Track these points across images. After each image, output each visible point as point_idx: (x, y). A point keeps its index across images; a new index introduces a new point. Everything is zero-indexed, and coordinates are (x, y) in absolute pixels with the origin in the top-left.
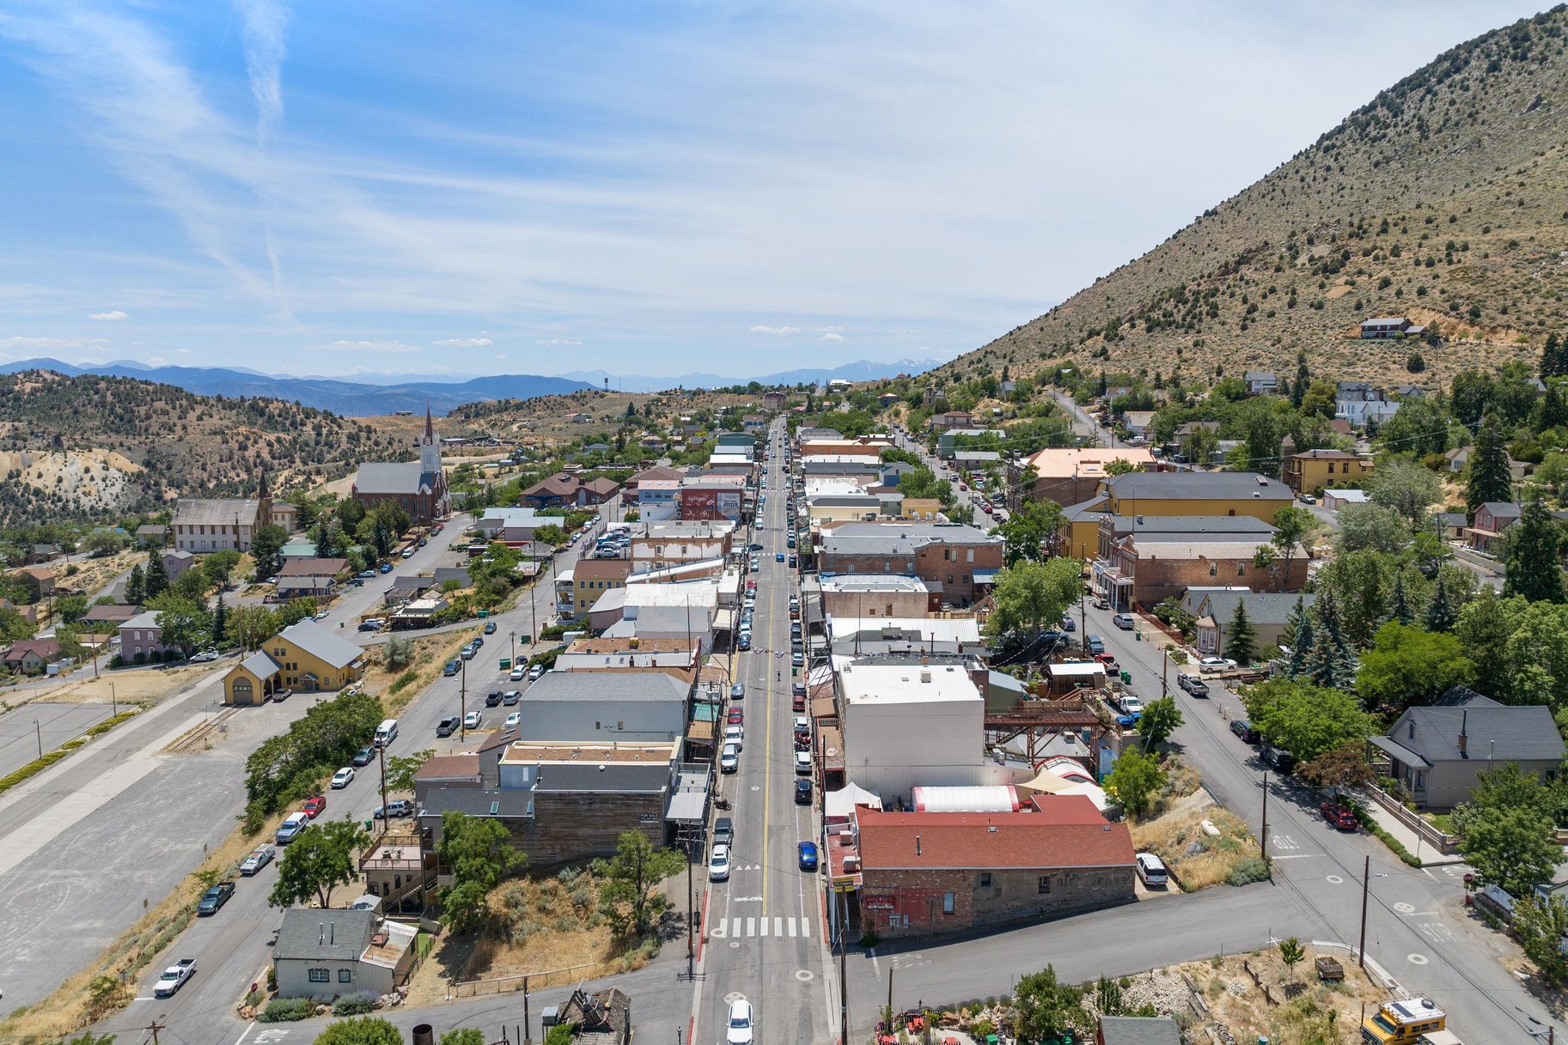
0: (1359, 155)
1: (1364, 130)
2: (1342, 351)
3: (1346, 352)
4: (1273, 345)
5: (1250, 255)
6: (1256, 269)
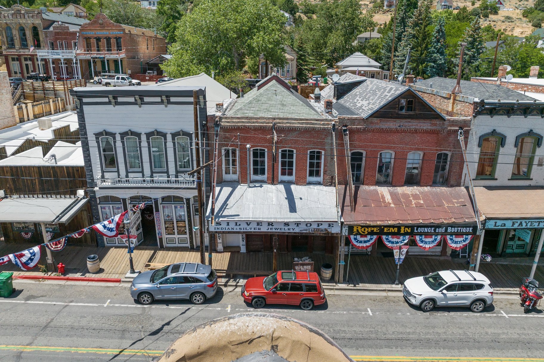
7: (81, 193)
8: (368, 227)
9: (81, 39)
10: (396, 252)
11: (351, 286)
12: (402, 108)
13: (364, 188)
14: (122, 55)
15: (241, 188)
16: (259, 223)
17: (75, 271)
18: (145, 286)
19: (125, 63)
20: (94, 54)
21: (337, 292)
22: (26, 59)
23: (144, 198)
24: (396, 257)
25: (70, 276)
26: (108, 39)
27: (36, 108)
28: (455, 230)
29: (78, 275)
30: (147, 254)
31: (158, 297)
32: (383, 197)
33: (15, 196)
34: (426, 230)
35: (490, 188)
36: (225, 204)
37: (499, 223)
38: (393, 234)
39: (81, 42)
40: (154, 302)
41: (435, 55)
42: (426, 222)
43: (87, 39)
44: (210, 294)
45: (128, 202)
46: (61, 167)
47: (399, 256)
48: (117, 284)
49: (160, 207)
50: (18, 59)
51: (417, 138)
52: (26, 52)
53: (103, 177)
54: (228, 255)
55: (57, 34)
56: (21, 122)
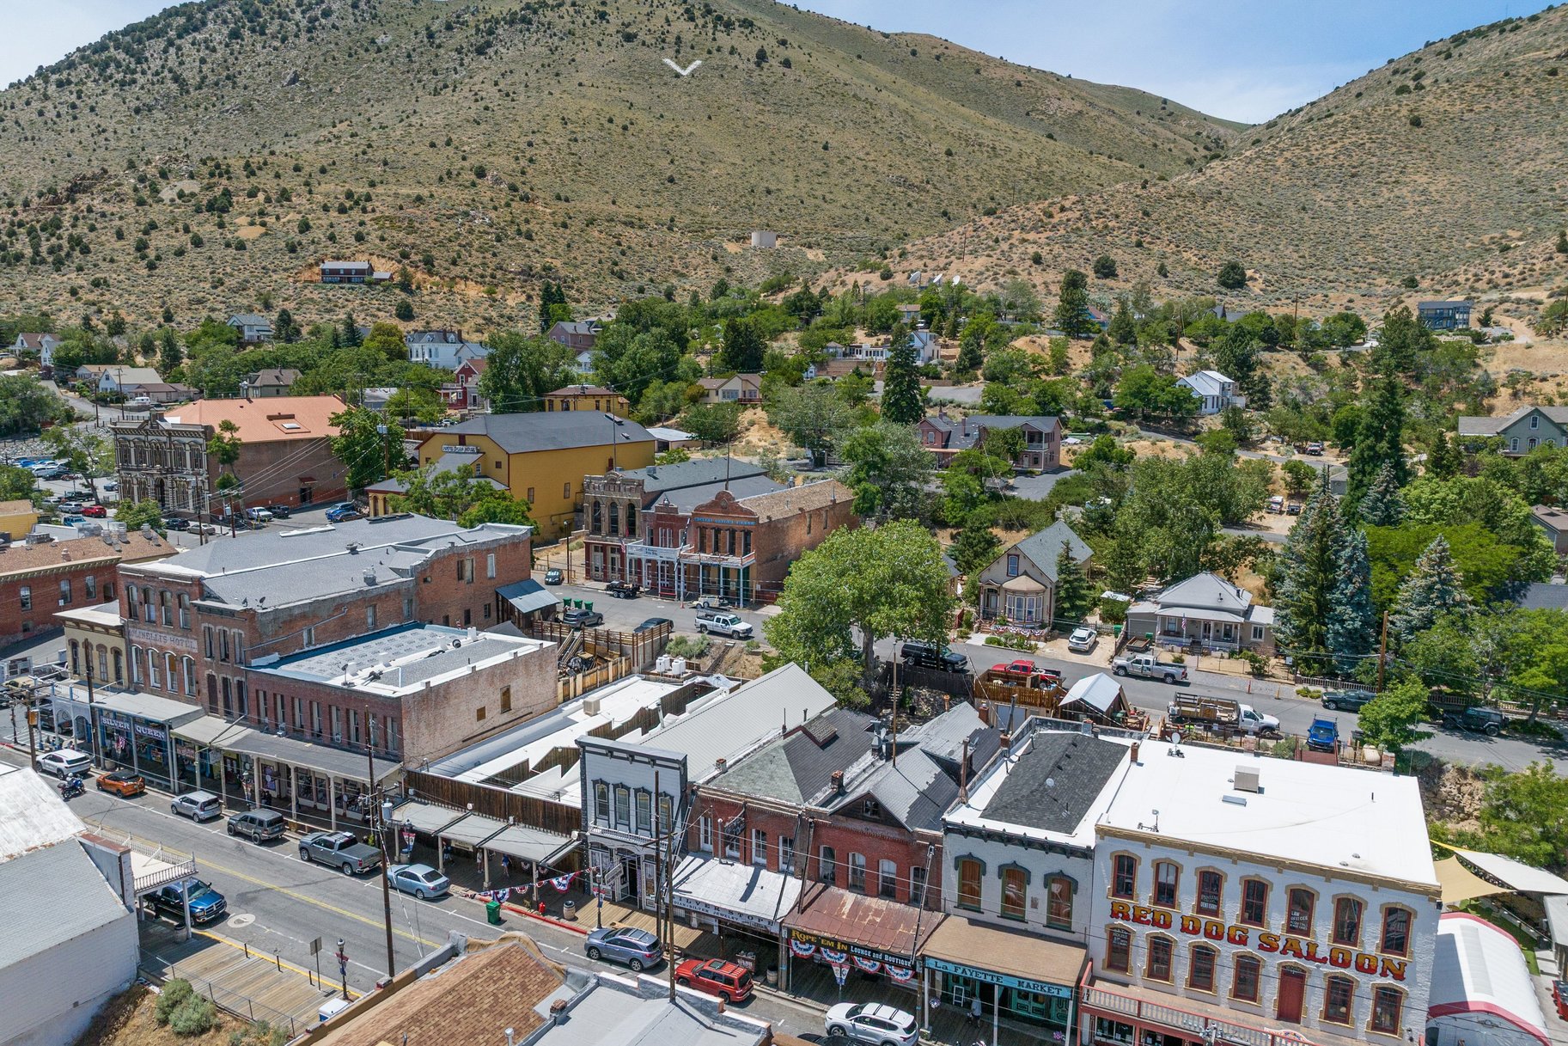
0: (109, 97)
1: (104, 70)
2: (309, 295)
3: (315, 296)
4: (215, 287)
5: (86, 183)
6: (105, 200)
7: (575, 833)
8: (806, 934)
9: (692, 528)
10: (836, 969)
11: (791, 997)
12: (867, 811)
13: (834, 889)
14: (749, 560)
15: (714, 862)
16: (707, 905)
17: (553, 913)
18: (596, 941)
19: (753, 573)
20: (705, 557)
21: (773, 999)
22: (613, 551)
23: (630, 852)
24: (838, 976)
25: (548, 917)
26: (733, 532)
27: (588, 679)
28: (892, 959)
29: (554, 919)
30: (624, 911)
31: (604, 955)
32: (844, 905)
33: (522, 825)
34: (862, 952)
35: (972, 922)
36: (687, 877)
37: (940, 964)
38: (830, 948)
39: (693, 534)
40: (601, 959)
41: (1339, 609)
42: (861, 943)
43: (703, 529)
44: (648, 964)
45: (615, 852)
46: (562, 806)
47: (841, 973)
48: (582, 935)
49: (643, 865)
50: (603, 548)
51: (886, 846)
52: (615, 541)
53: (595, 823)
54: (699, 933)
55: (660, 517)
56: (564, 701)
